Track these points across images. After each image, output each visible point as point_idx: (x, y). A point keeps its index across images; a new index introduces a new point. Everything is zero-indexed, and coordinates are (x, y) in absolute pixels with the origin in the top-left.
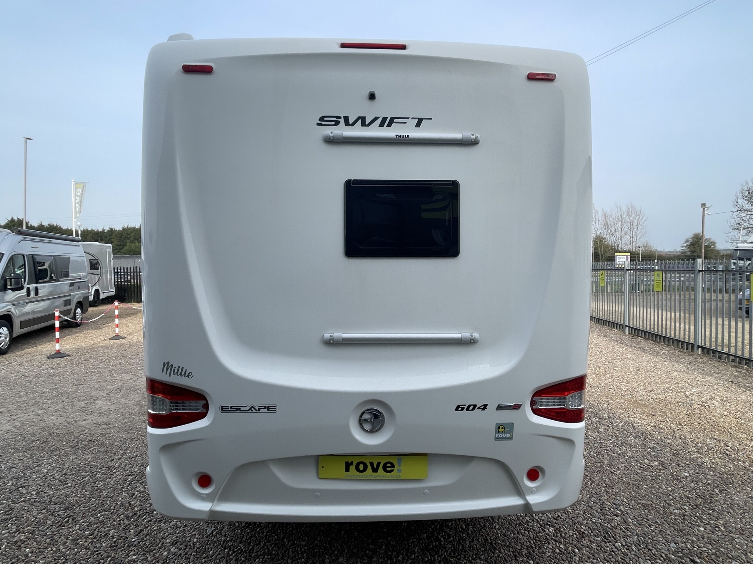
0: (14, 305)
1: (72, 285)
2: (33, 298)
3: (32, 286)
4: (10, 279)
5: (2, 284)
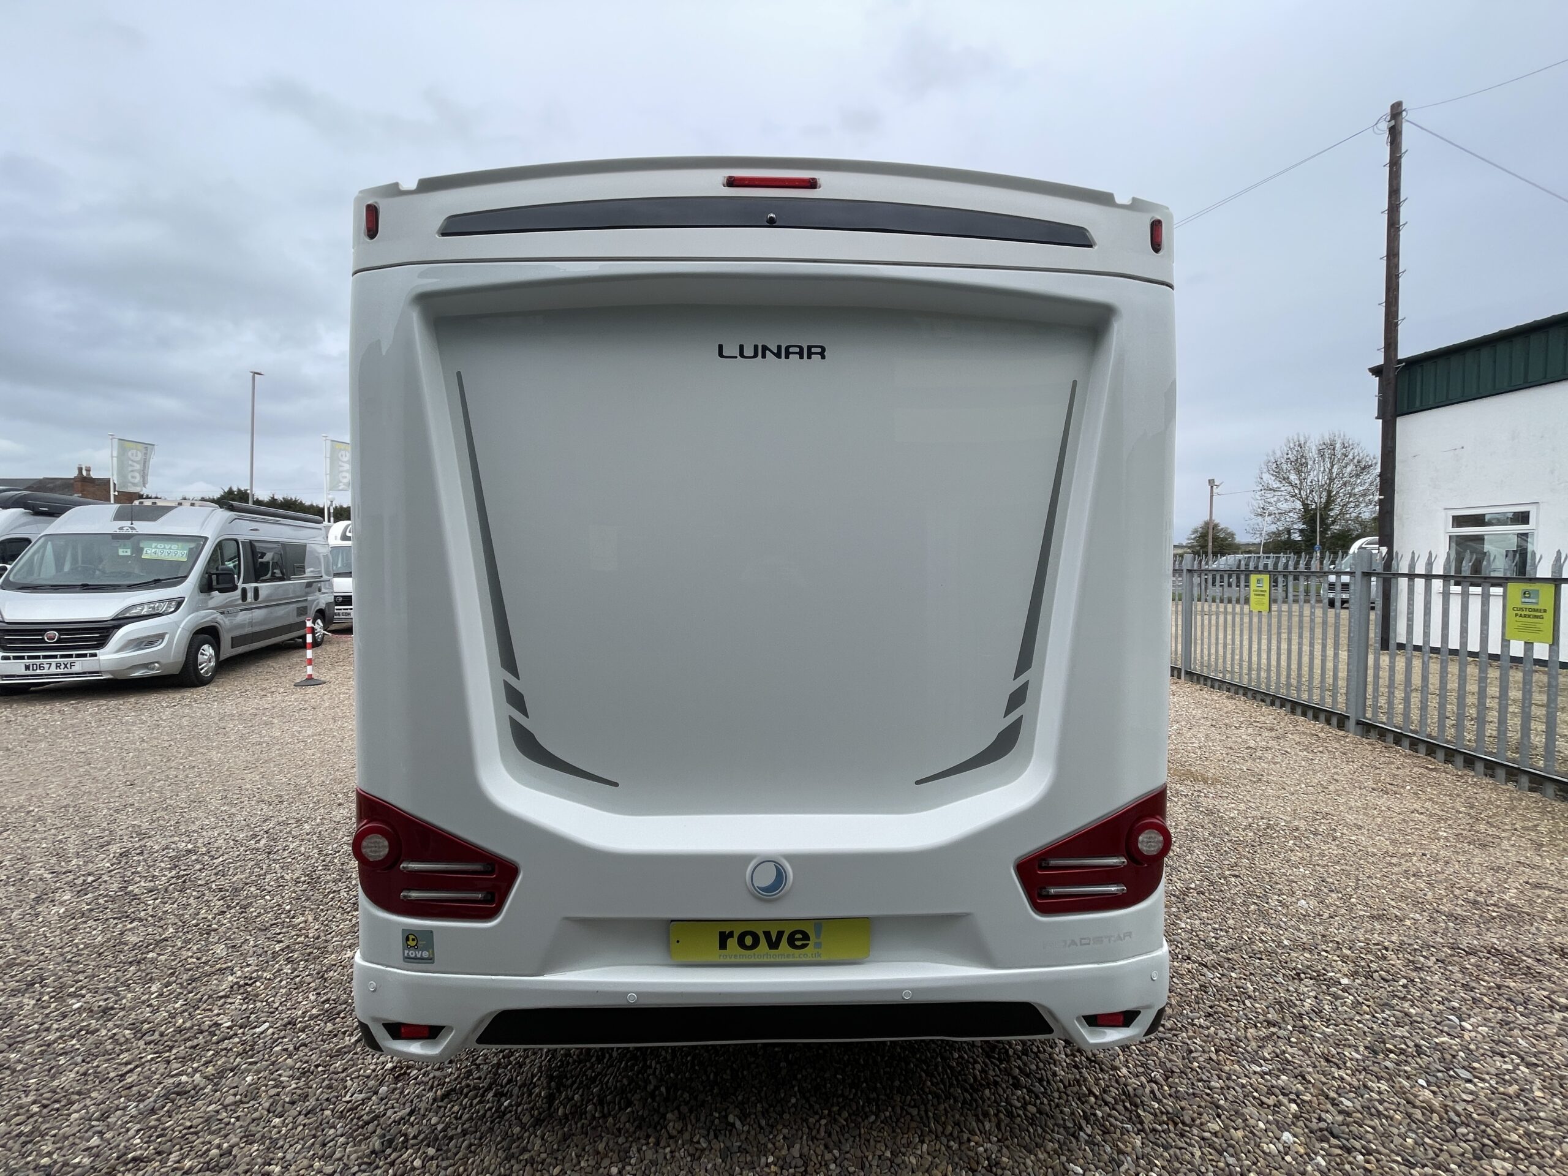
0: (222, 613)
1: (309, 585)
2: (251, 603)
3: (248, 586)
4: (218, 575)
5: (205, 581)
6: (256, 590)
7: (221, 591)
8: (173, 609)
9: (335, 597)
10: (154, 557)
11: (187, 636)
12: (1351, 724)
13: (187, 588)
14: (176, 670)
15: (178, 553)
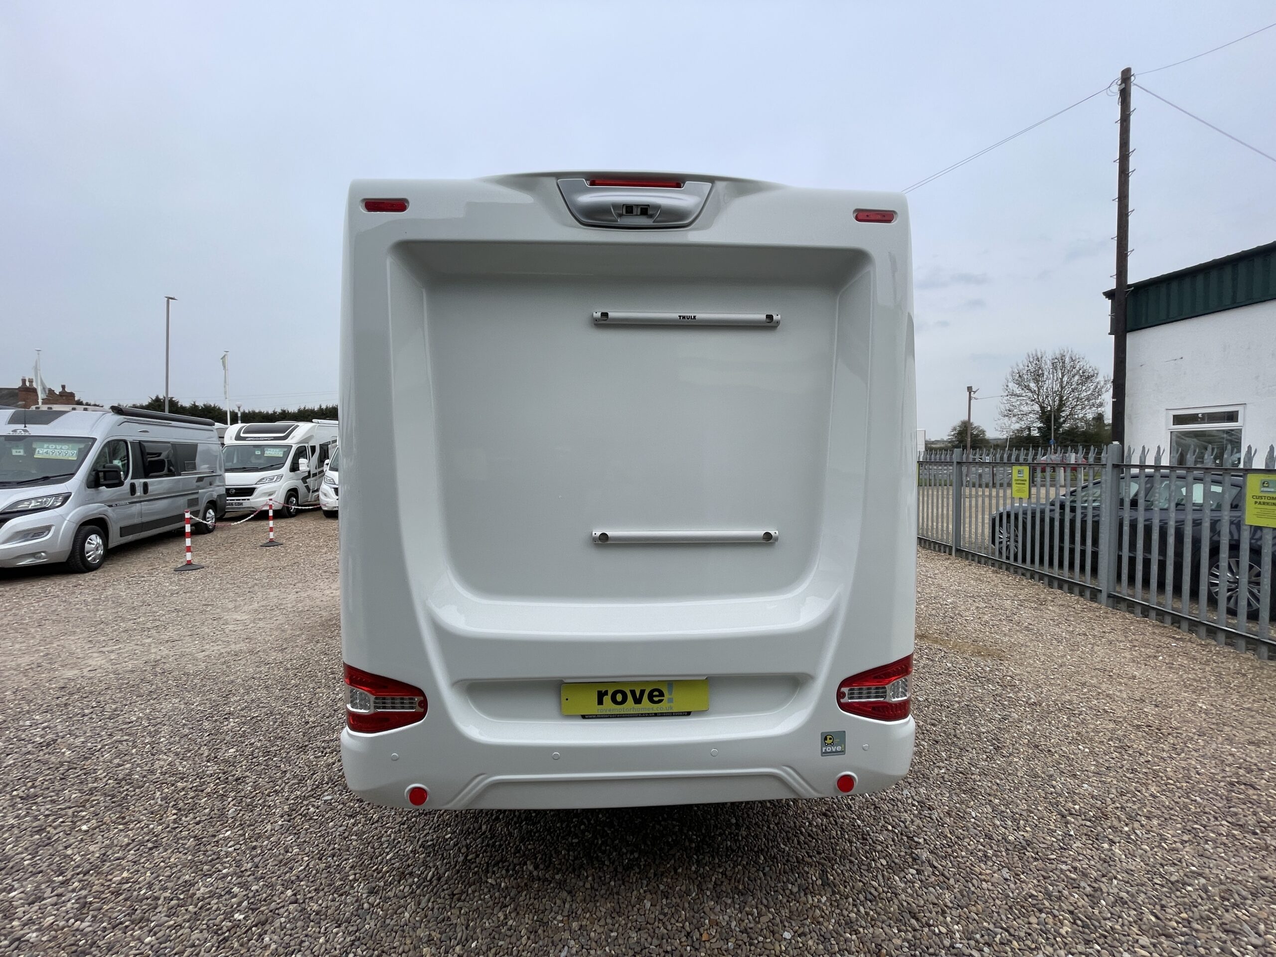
0: (110, 506)
1: (200, 479)
2: (140, 497)
3: (139, 482)
4: (105, 472)
5: (92, 478)
6: (145, 486)
7: (108, 486)
8: (59, 504)
9: (227, 490)
10: (47, 456)
11: (73, 527)
12: (1104, 596)
13: (75, 484)
14: (63, 559)
15: (68, 453)
